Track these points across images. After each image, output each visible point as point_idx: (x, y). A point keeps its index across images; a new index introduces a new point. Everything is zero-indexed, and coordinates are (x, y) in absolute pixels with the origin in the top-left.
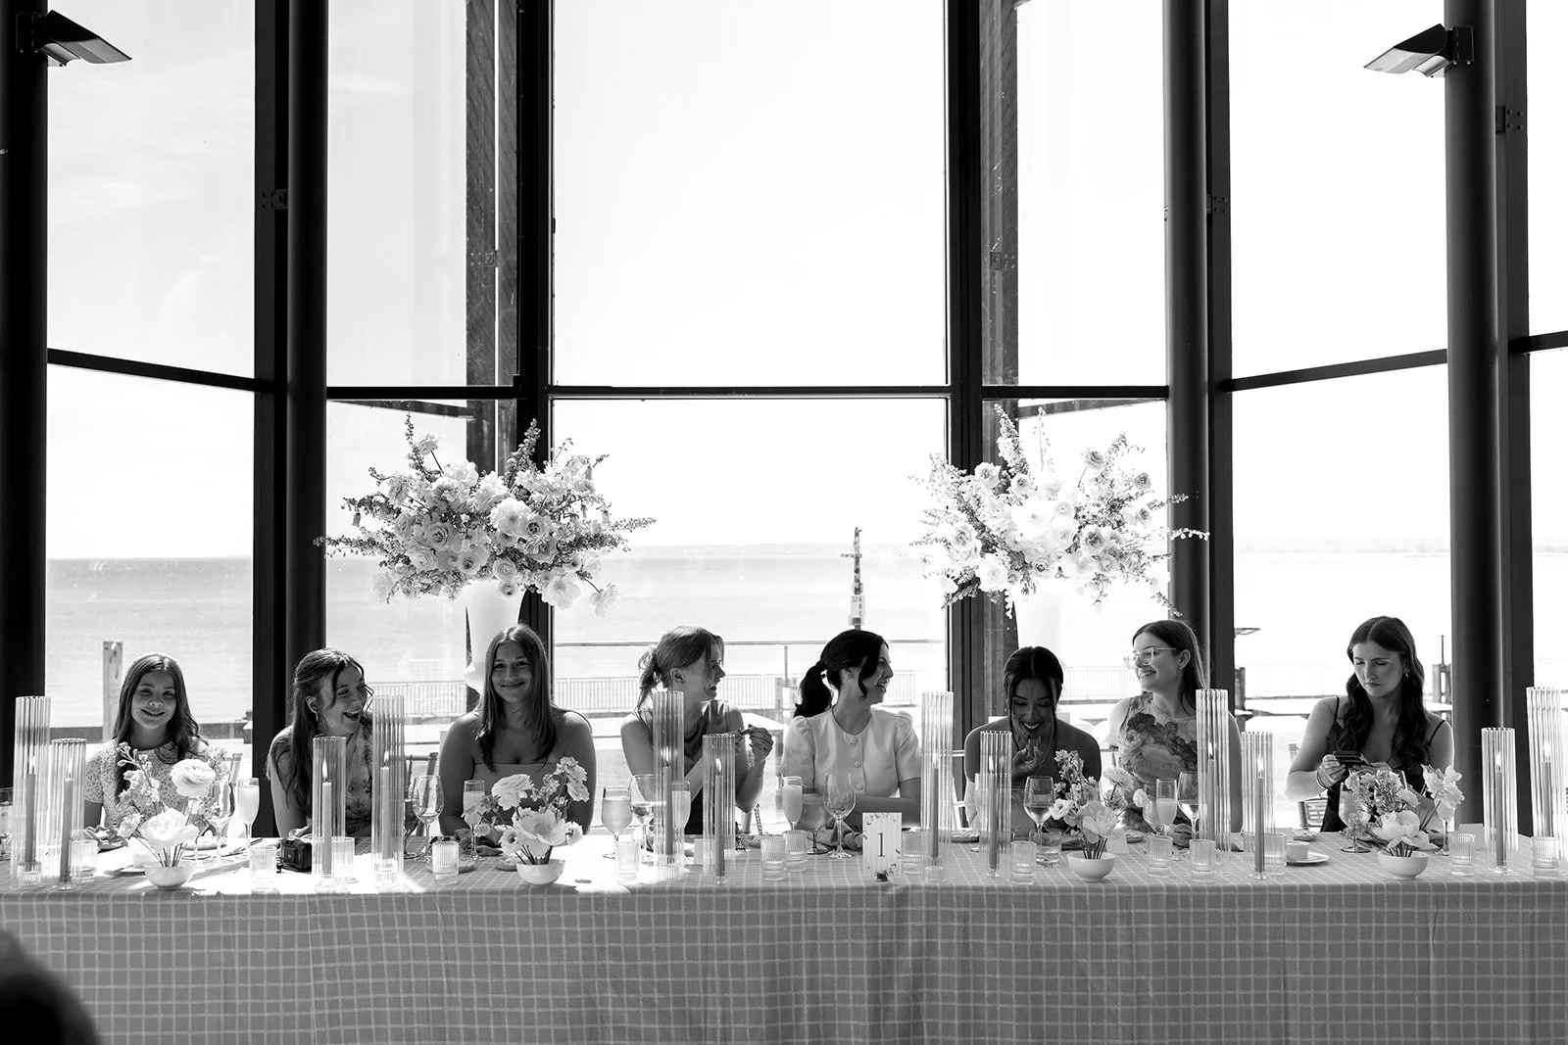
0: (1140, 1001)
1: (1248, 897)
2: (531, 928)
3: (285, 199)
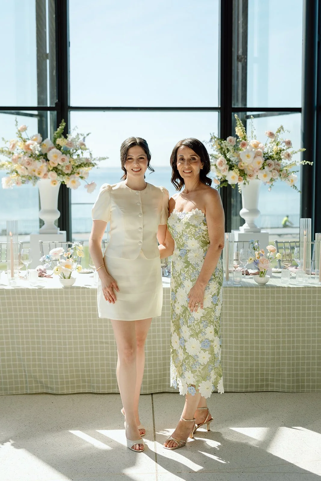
0: (277, 326)
1: (316, 290)
2: (64, 301)
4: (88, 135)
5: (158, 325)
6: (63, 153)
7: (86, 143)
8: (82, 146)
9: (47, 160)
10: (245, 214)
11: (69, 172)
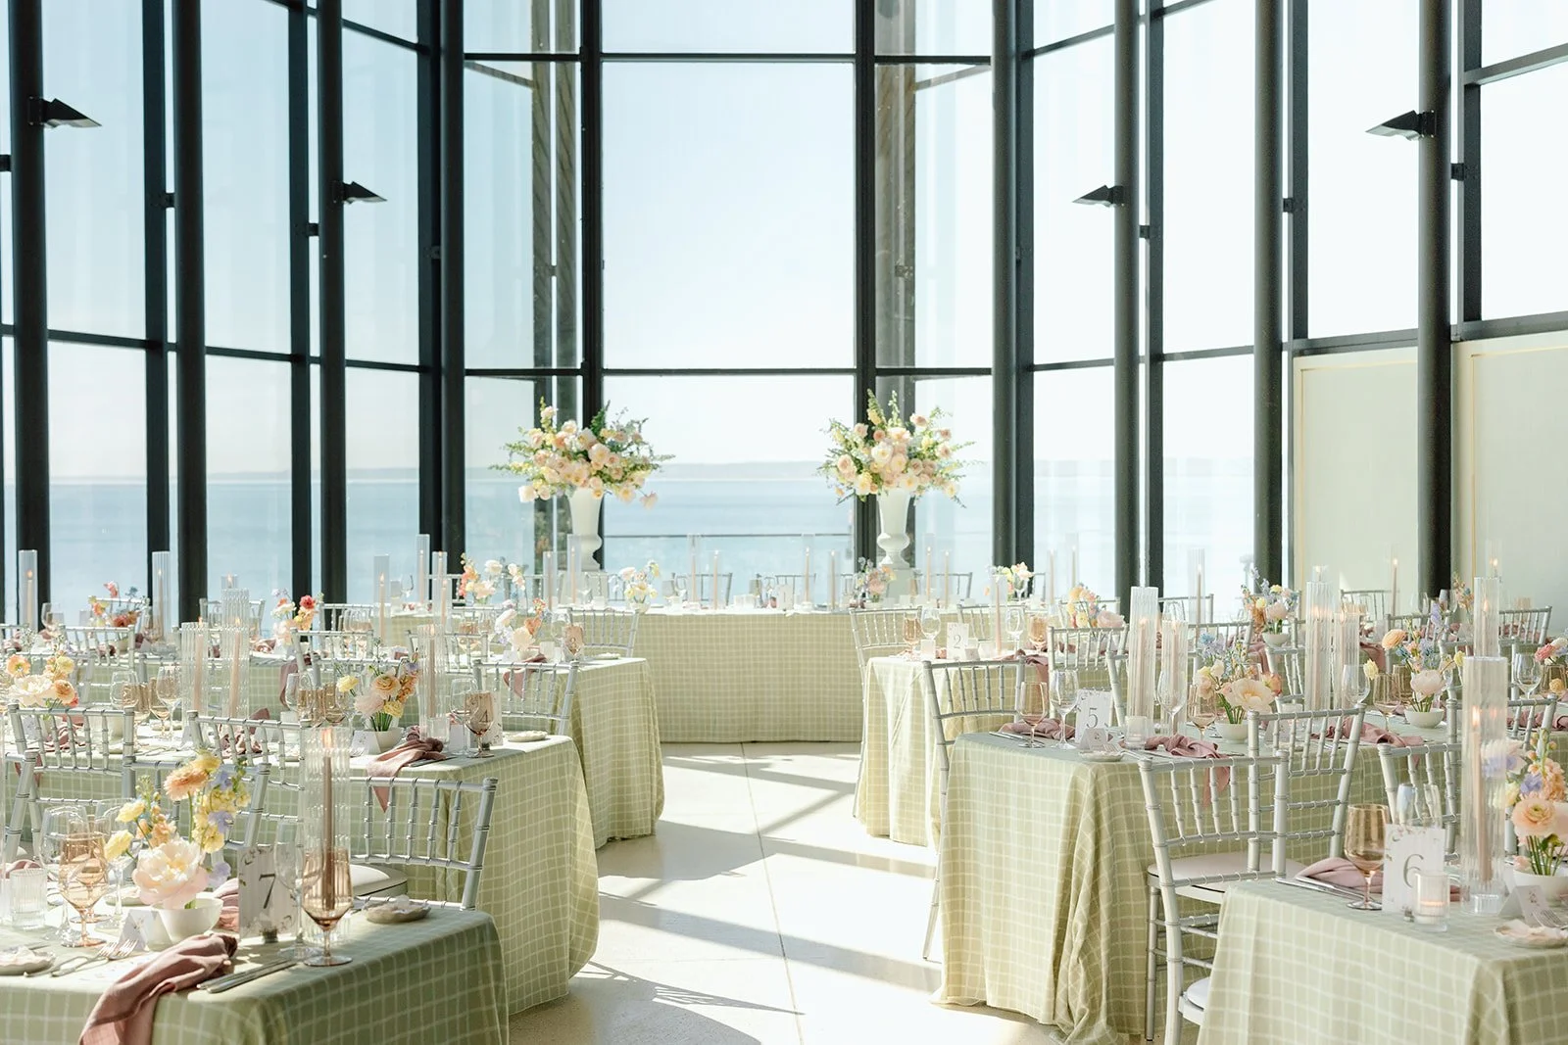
3: (439, 252)
4: (644, 421)
6: (612, 450)
7: (642, 434)
8: (638, 440)
9: (589, 460)
10: (884, 541)
11: (619, 478)
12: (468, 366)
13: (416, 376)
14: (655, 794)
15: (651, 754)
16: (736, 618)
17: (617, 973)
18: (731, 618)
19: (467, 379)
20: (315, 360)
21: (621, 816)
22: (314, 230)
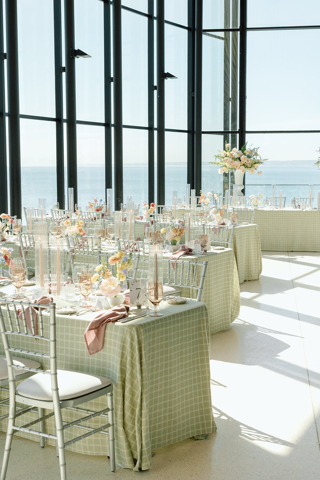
3: (194, 94)
4: (258, 148)
5: (291, 225)
6: (248, 157)
7: (258, 152)
8: (256, 154)
9: (240, 161)
11: (250, 166)
12: (203, 130)
13: (186, 134)
14: (259, 267)
15: (258, 254)
16: (287, 211)
17: (246, 322)
18: (285, 211)
19: (203, 135)
20: (156, 129)
21: (248, 274)
22: (155, 88)
